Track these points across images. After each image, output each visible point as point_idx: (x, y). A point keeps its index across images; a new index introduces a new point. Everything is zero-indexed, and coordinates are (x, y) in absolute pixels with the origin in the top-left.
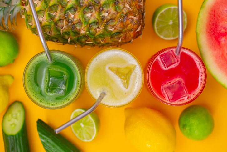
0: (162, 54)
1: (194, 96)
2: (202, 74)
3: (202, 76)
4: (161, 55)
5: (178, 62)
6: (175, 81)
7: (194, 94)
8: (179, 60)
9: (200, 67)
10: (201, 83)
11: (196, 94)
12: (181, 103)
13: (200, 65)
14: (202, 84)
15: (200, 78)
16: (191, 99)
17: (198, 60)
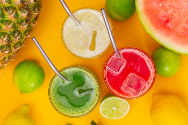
0: (109, 63)
1: (152, 80)
2: (148, 61)
3: (149, 61)
4: (108, 65)
5: (124, 62)
6: (129, 78)
7: (151, 79)
8: (125, 60)
9: (144, 56)
10: (151, 67)
11: (153, 78)
12: (145, 91)
13: (142, 54)
14: (153, 68)
15: (148, 64)
16: (151, 84)
17: (139, 52)
